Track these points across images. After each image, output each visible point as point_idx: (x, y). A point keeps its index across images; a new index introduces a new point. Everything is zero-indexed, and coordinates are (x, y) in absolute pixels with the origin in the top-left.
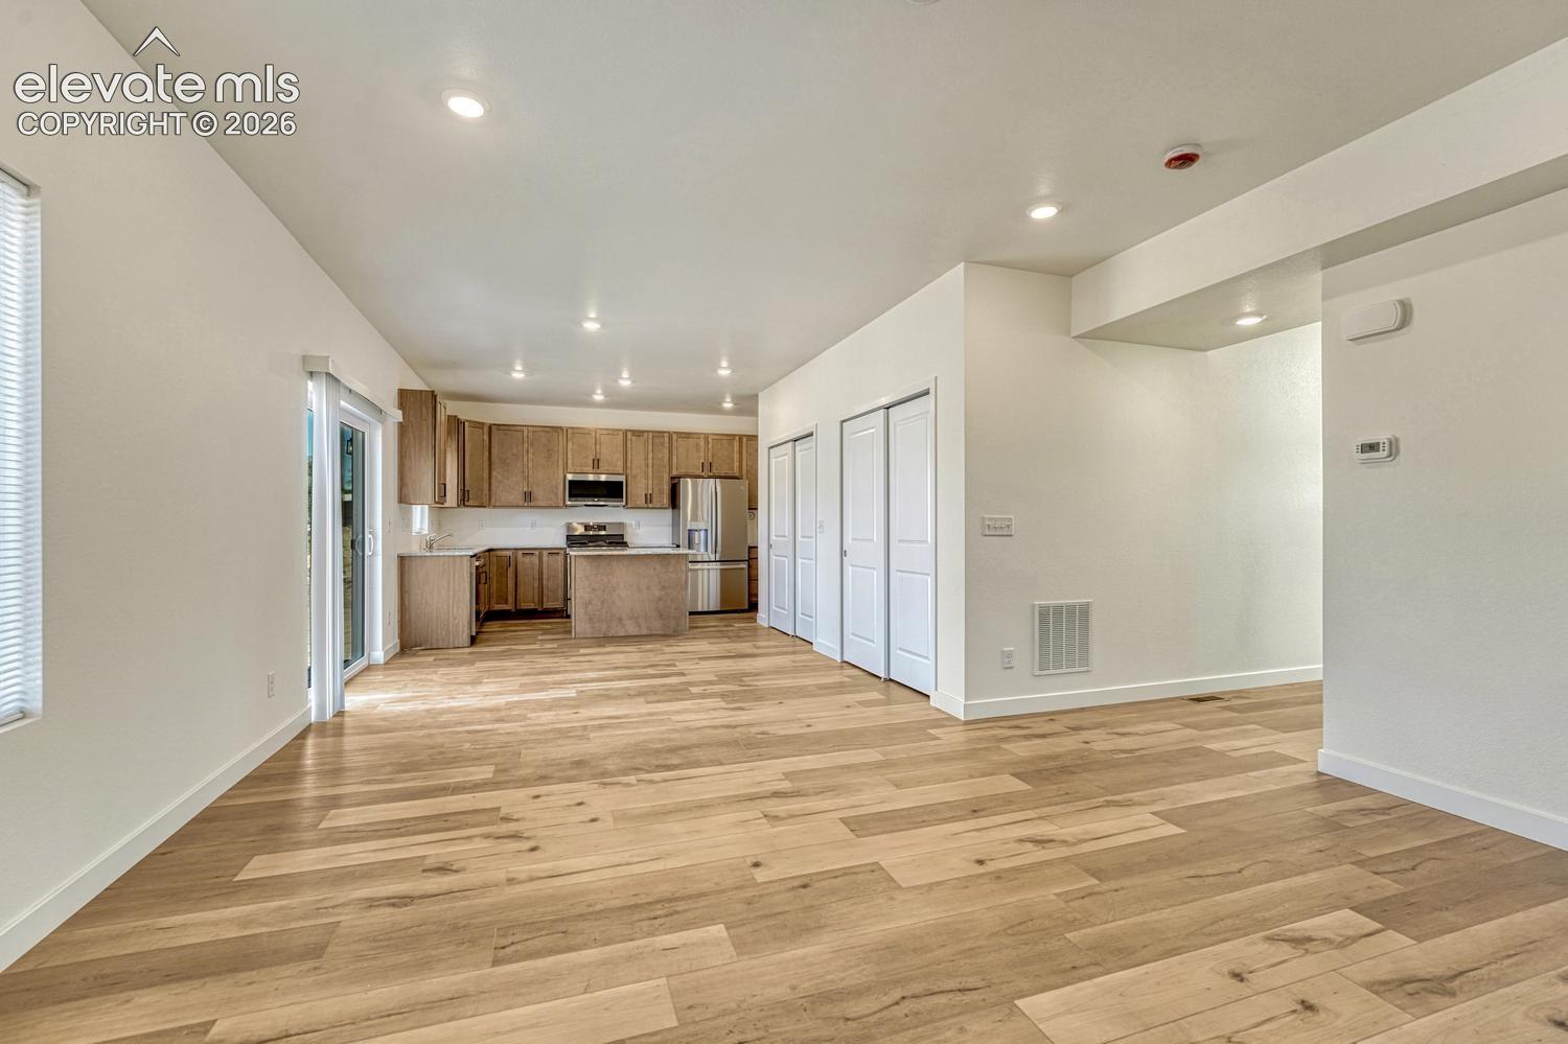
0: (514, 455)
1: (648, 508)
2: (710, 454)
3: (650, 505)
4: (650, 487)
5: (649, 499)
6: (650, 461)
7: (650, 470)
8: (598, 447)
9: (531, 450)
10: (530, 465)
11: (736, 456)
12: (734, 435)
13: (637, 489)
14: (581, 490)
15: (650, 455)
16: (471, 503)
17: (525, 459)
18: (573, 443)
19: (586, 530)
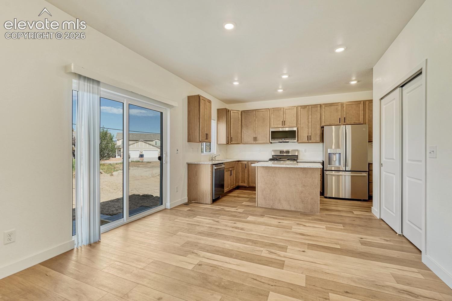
0: (250, 122)
1: (309, 142)
2: (344, 113)
3: (310, 141)
4: (310, 132)
5: (309, 138)
6: (310, 120)
7: (310, 124)
8: (284, 115)
9: (256, 120)
10: (256, 126)
11: (361, 113)
12: (360, 101)
13: (303, 134)
14: (276, 135)
15: (310, 117)
16: (233, 142)
17: (254, 123)
18: (273, 115)
19: (280, 153)
